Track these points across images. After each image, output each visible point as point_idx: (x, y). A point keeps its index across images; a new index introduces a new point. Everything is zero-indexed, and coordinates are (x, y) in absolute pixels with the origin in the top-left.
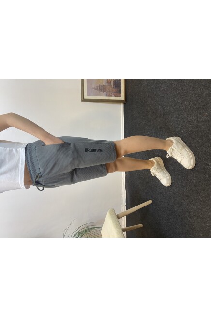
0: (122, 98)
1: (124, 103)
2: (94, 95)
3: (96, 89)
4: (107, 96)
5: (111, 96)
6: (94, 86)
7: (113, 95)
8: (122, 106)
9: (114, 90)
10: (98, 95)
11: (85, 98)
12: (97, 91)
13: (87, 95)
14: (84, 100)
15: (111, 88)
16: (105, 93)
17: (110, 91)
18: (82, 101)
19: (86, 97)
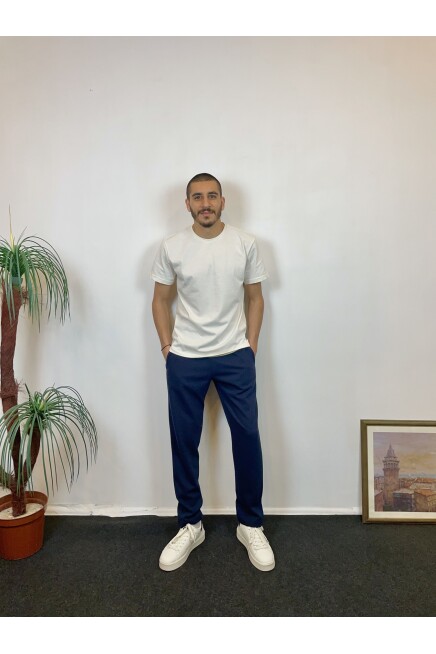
0: (375, 514)
2: (375, 448)
3: (390, 454)
4: (376, 478)
5: (376, 488)
6: (397, 449)
7: (378, 492)
8: (356, 510)
9: (390, 495)
10: (376, 456)
11: (369, 428)
12: (386, 455)
13: (374, 434)
14: (365, 425)
15: (393, 487)
16: (382, 473)
17: (386, 485)
18: (362, 421)
19: (371, 430)
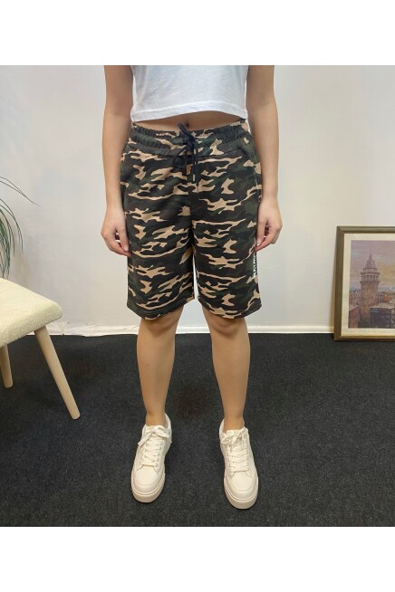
0: (348, 331)
1: (331, 335)
2: (353, 260)
4: (352, 292)
5: (351, 303)
7: (353, 308)
9: (366, 311)
10: (353, 268)
11: (346, 235)
12: (364, 266)
13: (353, 242)
14: (341, 232)
16: (359, 287)
17: (363, 299)
18: (338, 228)
19: (348, 238)
